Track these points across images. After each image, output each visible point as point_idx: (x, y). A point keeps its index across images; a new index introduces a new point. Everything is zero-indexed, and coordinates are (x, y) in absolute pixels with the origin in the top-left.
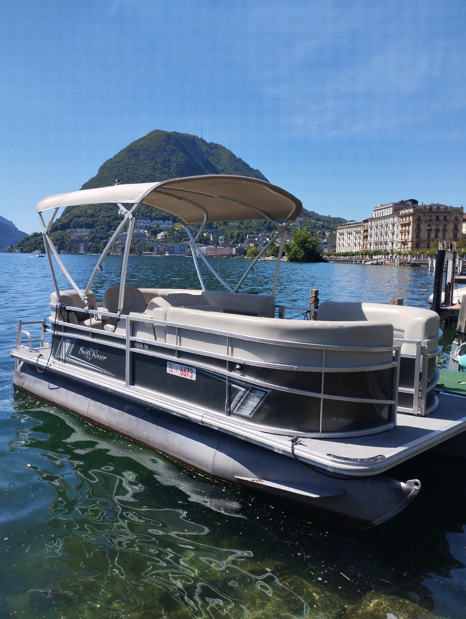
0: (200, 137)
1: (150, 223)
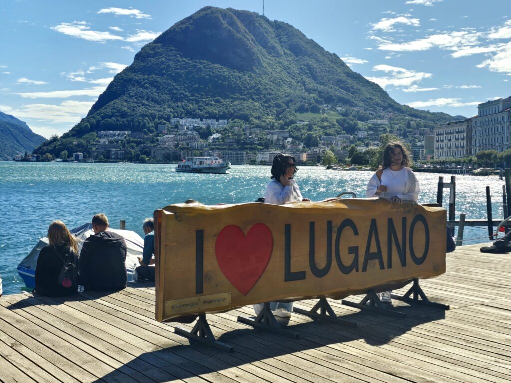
0: (261, 14)
1: (199, 123)
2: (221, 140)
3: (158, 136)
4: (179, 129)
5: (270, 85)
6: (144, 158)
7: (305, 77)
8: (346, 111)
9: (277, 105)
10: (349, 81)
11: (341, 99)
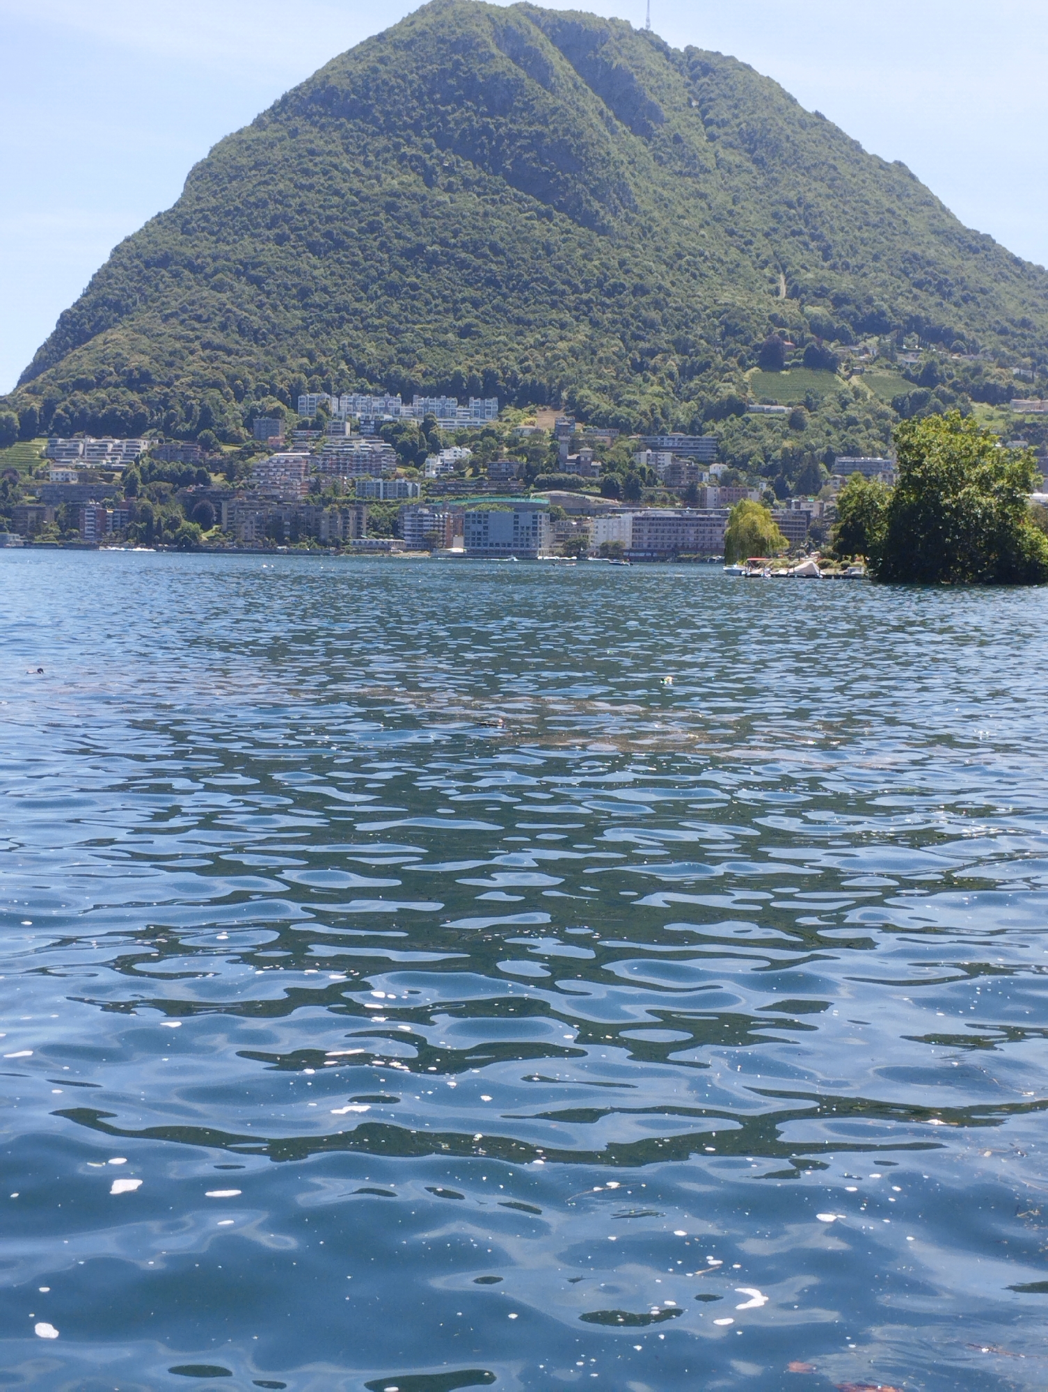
0: (637, 25)
1: (397, 412)
2: (469, 472)
3: (251, 454)
4: (328, 433)
5: (659, 276)
6: (194, 536)
7: (787, 246)
8: (930, 368)
9: (682, 347)
10: (948, 259)
11: (914, 324)
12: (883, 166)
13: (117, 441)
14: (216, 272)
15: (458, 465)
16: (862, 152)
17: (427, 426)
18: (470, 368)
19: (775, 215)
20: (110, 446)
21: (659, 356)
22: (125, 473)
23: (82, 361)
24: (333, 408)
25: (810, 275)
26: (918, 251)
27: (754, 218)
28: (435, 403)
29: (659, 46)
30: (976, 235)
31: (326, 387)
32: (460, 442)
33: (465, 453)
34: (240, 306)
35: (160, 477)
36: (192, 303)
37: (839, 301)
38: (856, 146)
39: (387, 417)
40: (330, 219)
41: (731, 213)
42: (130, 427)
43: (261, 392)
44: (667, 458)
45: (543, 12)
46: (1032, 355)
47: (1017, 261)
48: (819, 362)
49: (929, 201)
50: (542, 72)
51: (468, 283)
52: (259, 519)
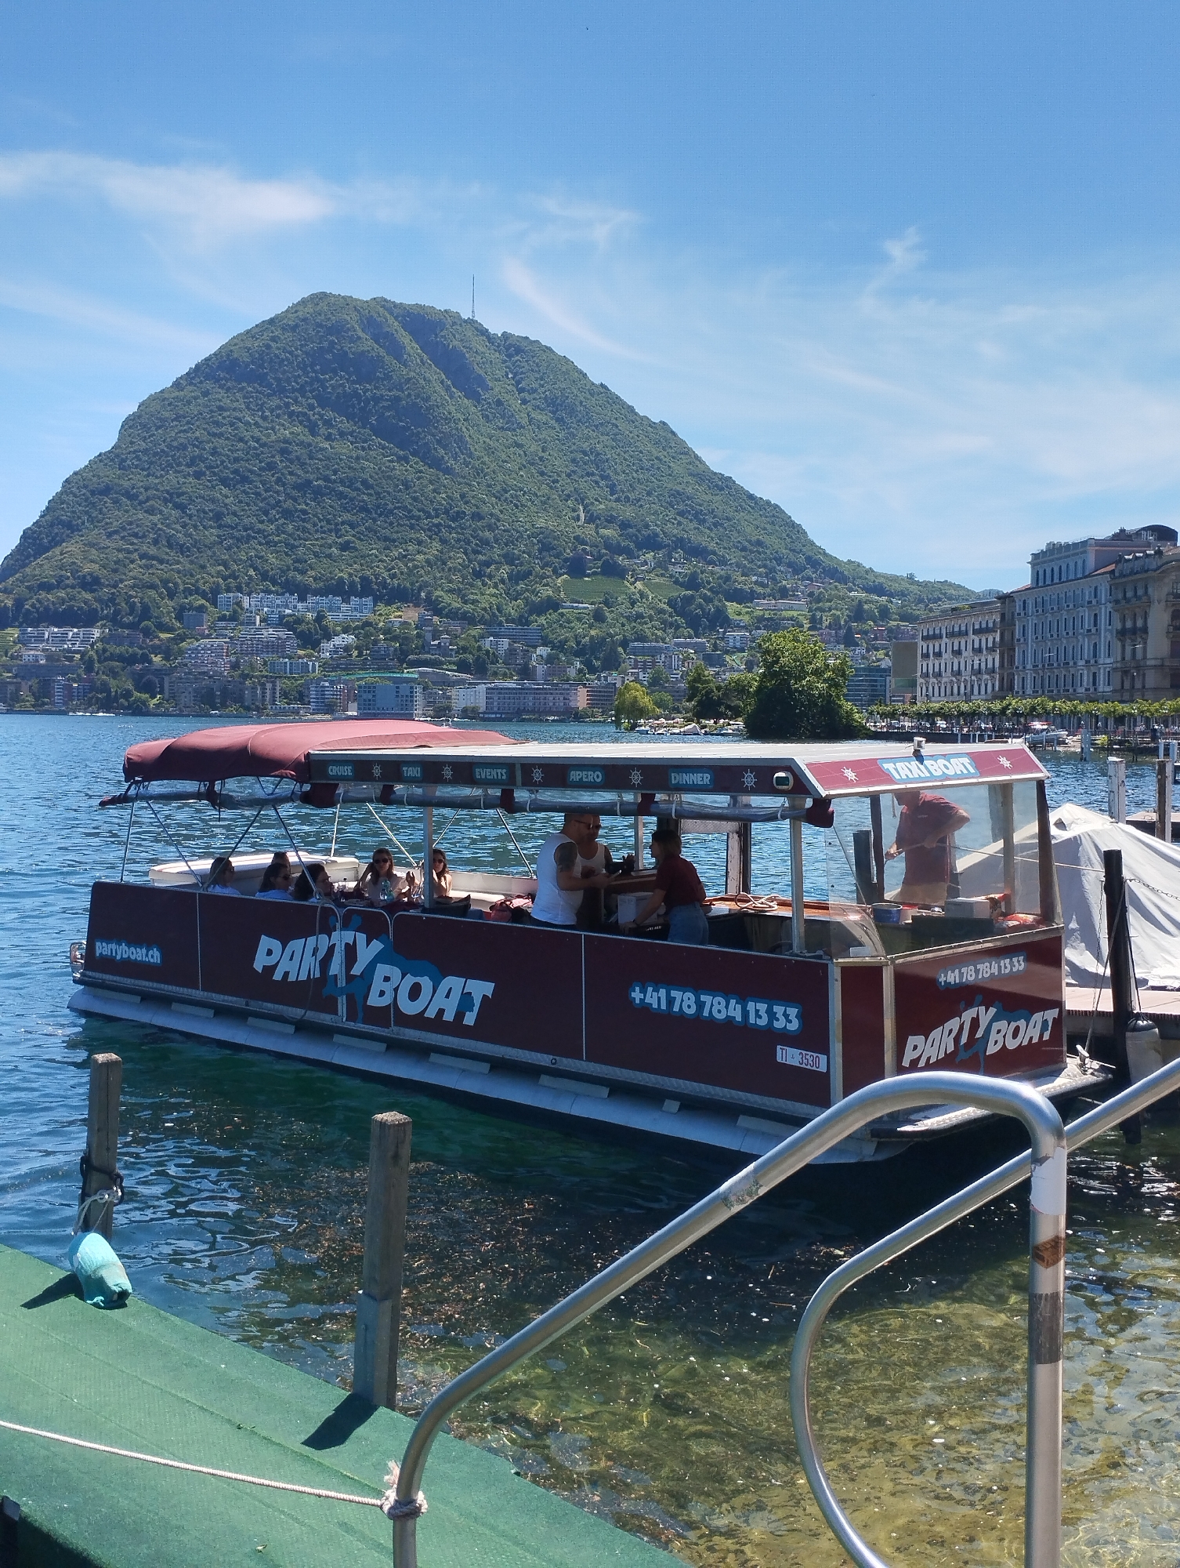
0: (465, 315)
1: (295, 607)
2: (356, 653)
3: (183, 640)
4: (242, 624)
5: (492, 506)
6: (144, 703)
7: (583, 484)
8: (694, 576)
9: (510, 559)
10: (703, 496)
11: (680, 543)
12: (652, 425)
13: (75, 630)
14: (148, 499)
15: (347, 649)
16: (636, 414)
17: (320, 618)
18: (350, 575)
19: (574, 461)
20: (71, 634)
21: (493, 567)
22: (83, 654)
23: (44, 567)
24: (246, 605)
25: (602, 506)
26: (679, 488)
27: (559, 463)
28: (324, 601)
29: (484, 332)
30: (721, 477)
31: (239, 589)
32: (346, 631)
33: (350, 639)
34: (168, 526)
35: (112, 658)
36: (131, 523)
37: (624, 525)
38: (631, 409)
39: (288, 611)
40: (236, 460)
41: (541, 459)
42: (85, 619)
43: (188, 592)
44: (505, 643)
45: (395, 305)
46: (765, 566)
47: (751, 497)
48: (613, 571)
49: (687, 452)
50: (396, 351)
51: (345, 509)
52: (195, 690)
